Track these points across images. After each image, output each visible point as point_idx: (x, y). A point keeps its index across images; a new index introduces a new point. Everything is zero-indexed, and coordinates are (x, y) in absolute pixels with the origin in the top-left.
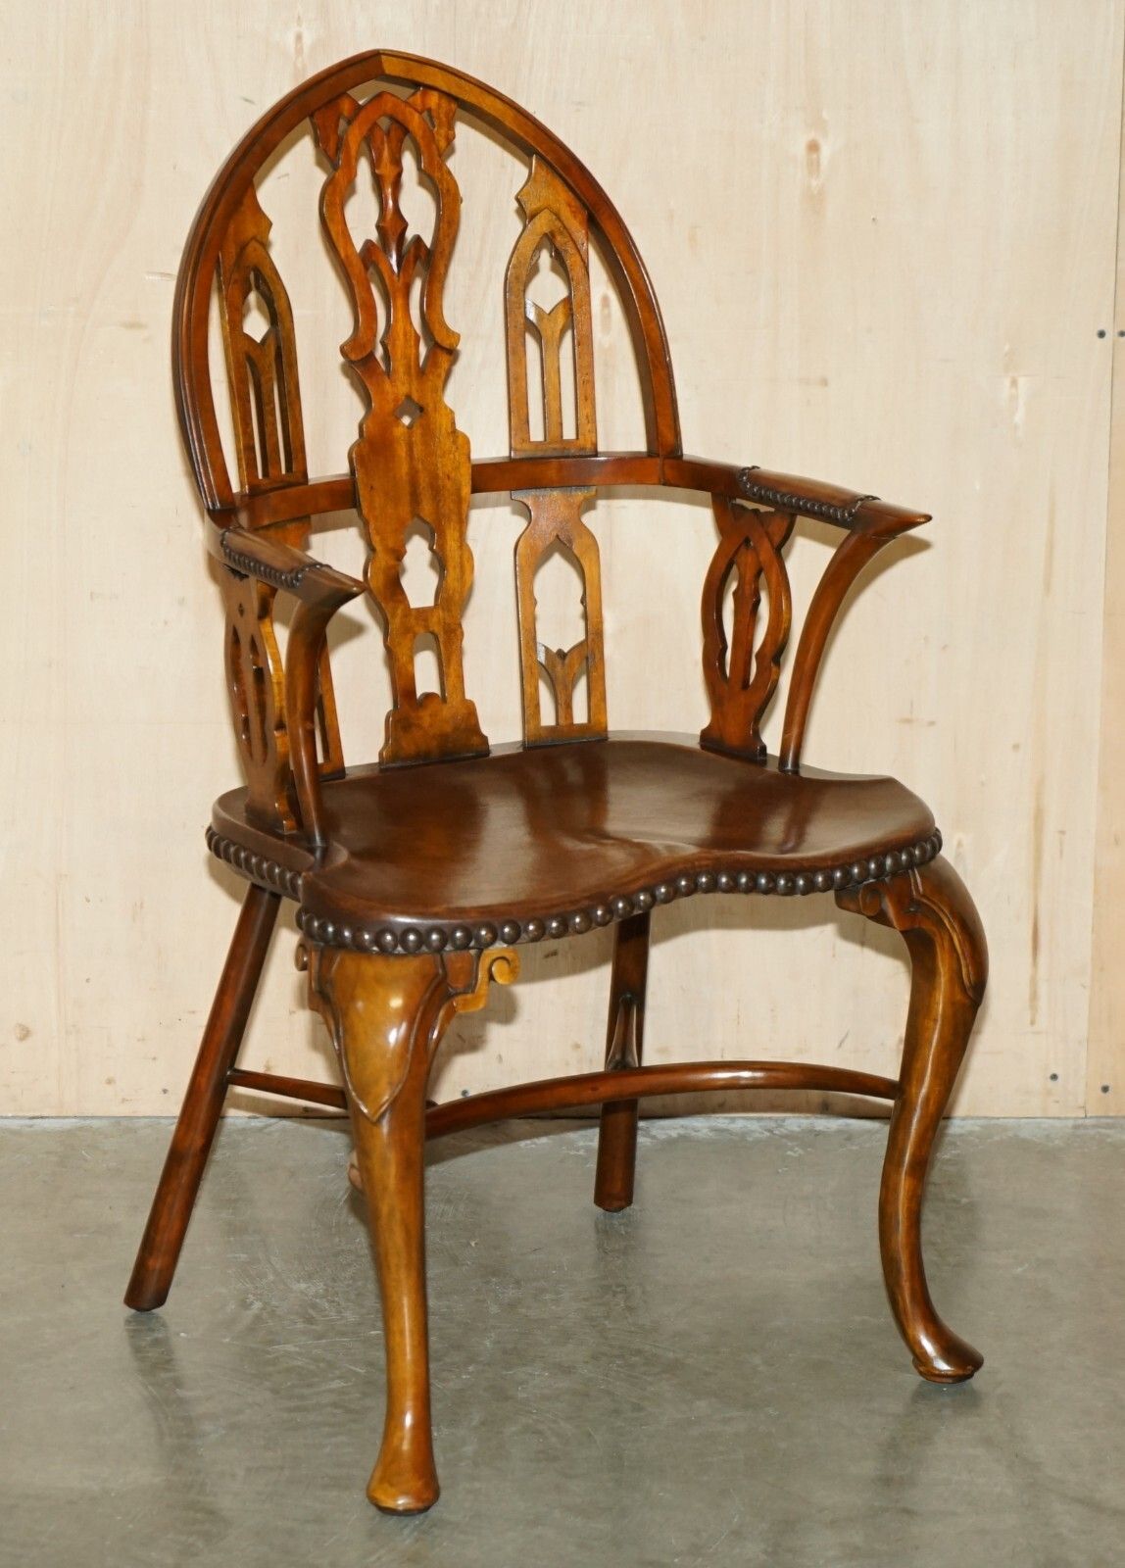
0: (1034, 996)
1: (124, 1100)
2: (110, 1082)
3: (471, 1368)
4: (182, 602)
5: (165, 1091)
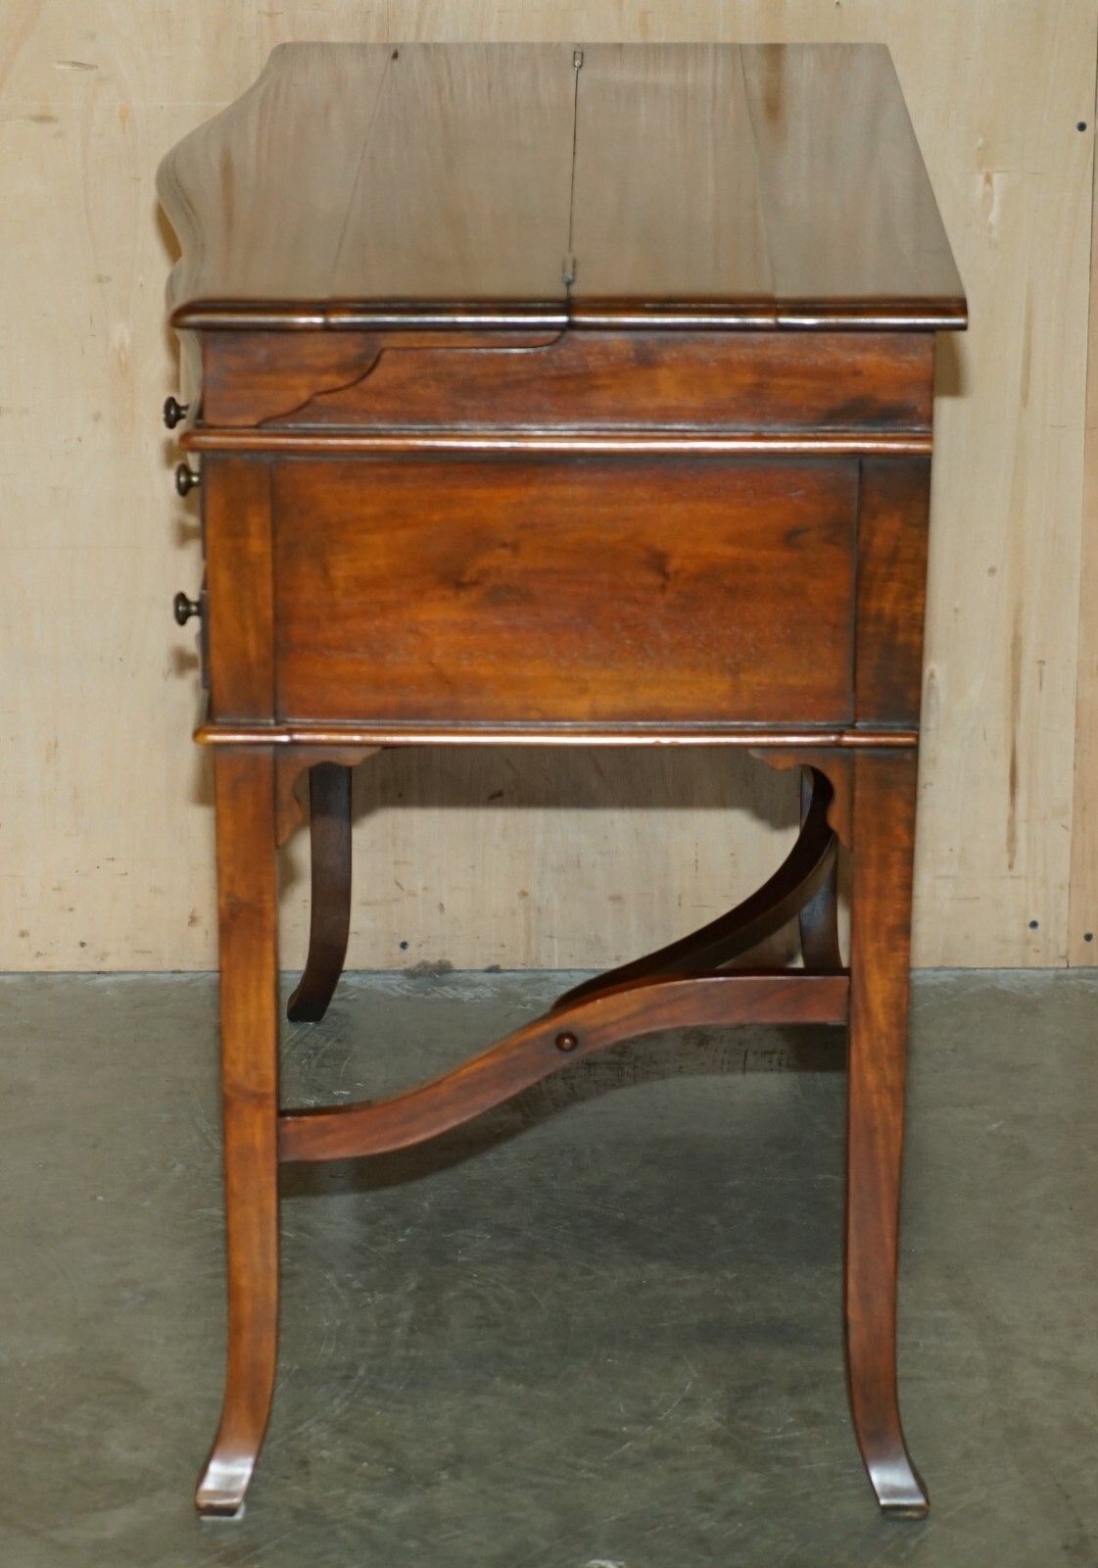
0: (1012, 838)
1: (38, 954)
2: (23, 934)
3: (408, 1231)
4: (97, 417)
5: (83, 944)
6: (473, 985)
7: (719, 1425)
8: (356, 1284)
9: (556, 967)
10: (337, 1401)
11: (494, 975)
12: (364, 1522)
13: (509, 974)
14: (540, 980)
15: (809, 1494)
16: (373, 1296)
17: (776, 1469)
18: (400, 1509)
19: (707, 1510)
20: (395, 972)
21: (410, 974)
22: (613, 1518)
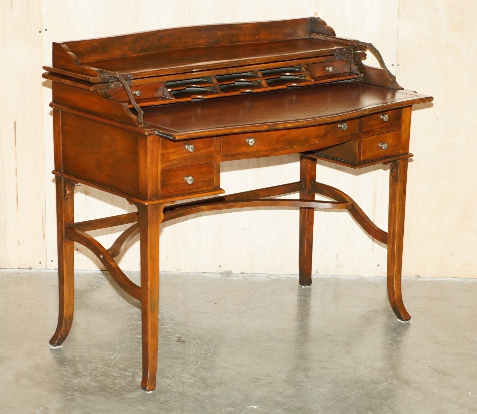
6: (237, 276)
7: (285, 377)
8: (200, 344)
9: (258, 273)
10: (193, 369)
11: (242, 274)
12: (196, 396)
13: (246, 274)
14: (254, 276)
15: (305, 393)
16: (204, 346)
17: (298, 387)
18: (205, 393)
19: (280, 396)
20: (218, 273)
21: (221, 274)
22: (257, 397)
